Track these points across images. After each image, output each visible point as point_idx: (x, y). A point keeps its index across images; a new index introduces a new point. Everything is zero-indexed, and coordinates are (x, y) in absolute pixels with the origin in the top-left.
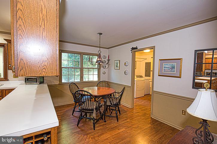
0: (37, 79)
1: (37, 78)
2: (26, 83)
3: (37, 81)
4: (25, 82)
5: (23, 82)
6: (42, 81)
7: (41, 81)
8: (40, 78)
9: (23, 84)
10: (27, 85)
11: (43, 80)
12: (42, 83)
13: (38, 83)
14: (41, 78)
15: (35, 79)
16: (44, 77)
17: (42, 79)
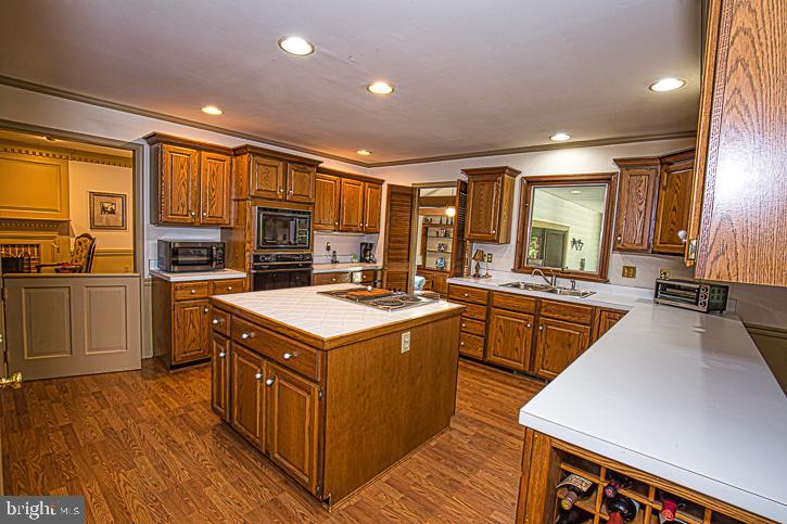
0: (698, 294)
1: (699, 289)
2: (657, 300)
3: (697, 299)
4: (656, 296)
5: (649, 294)
6: (720, 301)
7: (715, 301)
8: (713, 292)
9: (648, 301)
10: (660, 307)
11: (725, 298)
12: (716, 308)
13: (700, 308)
14: (717, 289)
15: (692, 290)
16: (727, 287)
17: (721, 295)
